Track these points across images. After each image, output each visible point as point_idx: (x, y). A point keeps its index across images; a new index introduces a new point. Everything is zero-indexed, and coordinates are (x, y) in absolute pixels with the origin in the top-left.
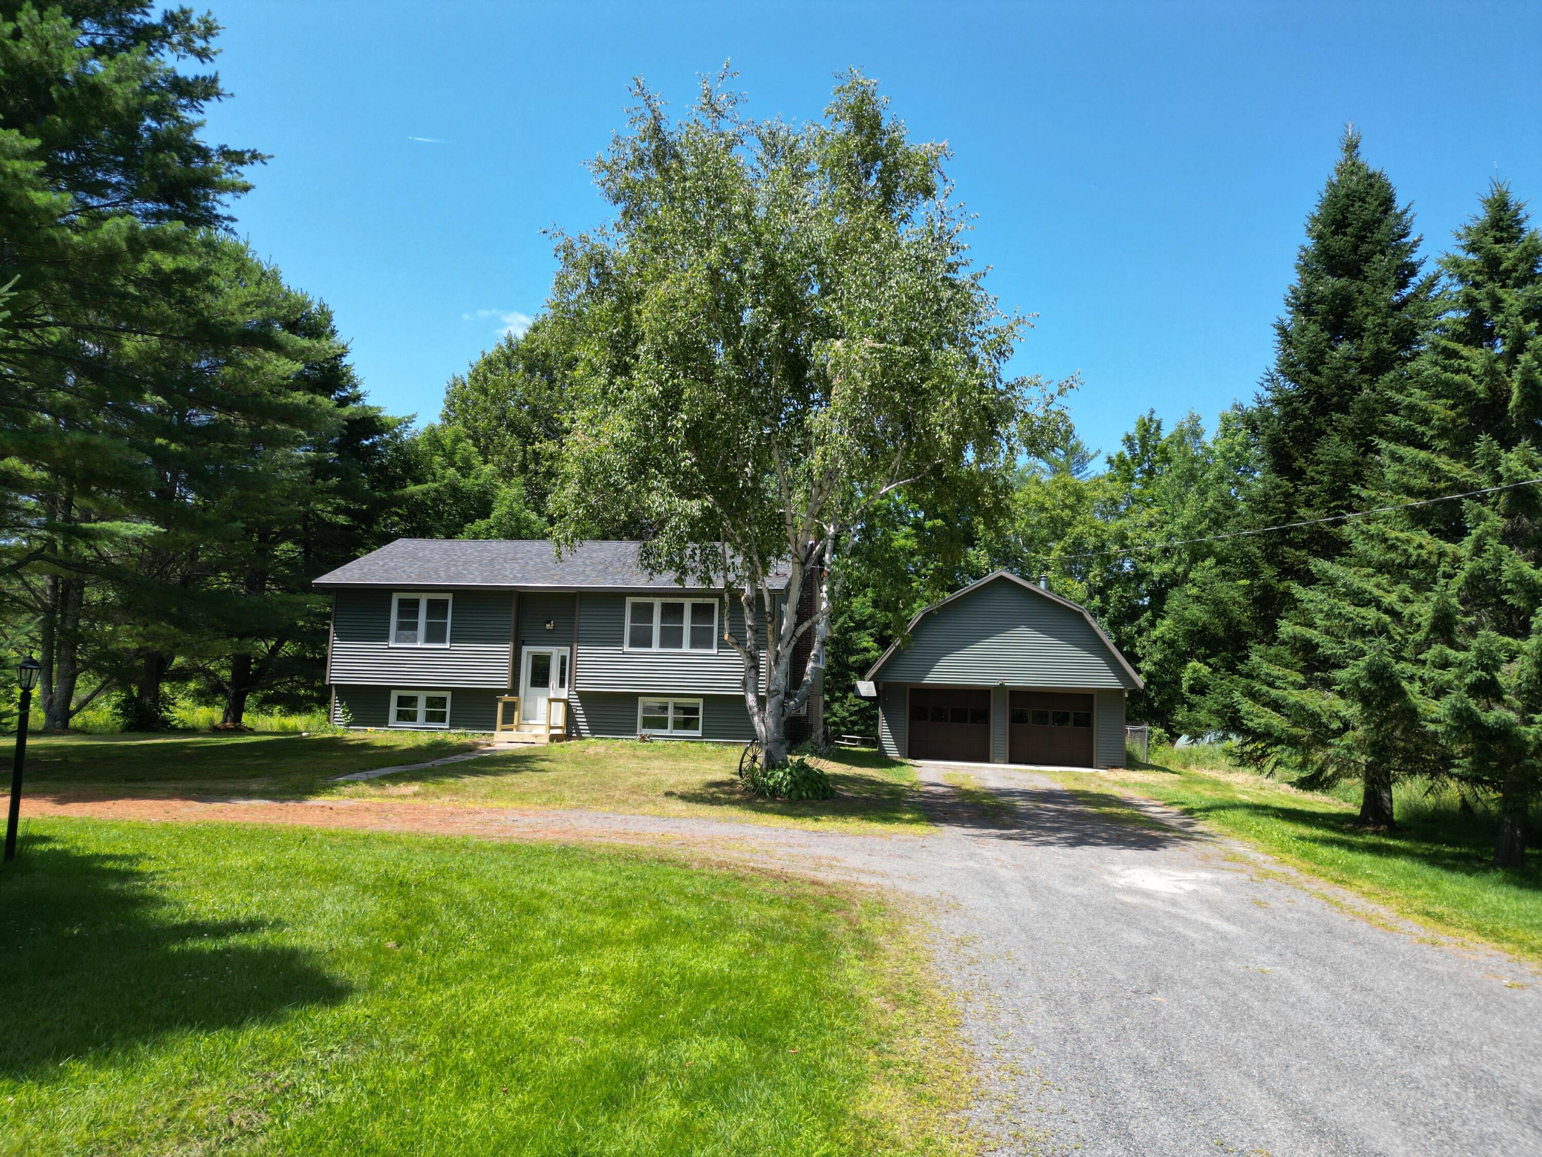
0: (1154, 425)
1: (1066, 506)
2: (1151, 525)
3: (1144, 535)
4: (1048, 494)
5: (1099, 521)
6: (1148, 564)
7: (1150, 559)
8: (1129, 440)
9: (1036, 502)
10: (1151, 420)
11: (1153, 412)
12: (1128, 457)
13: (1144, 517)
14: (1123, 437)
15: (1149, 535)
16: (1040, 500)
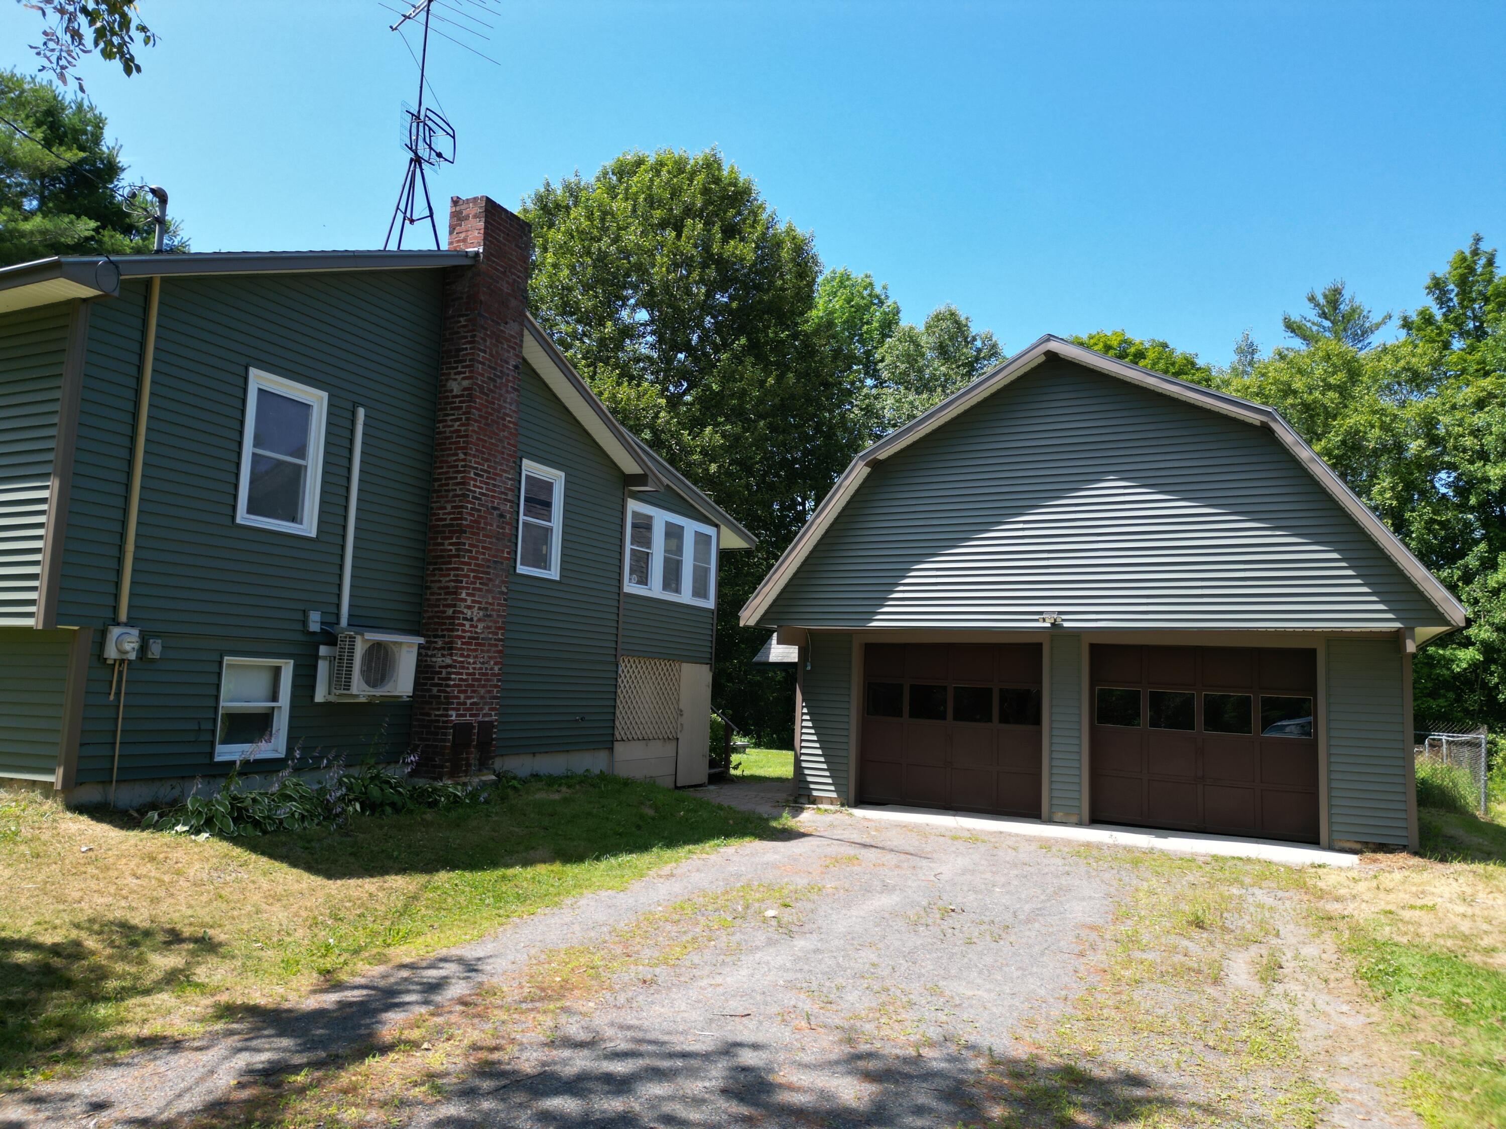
0: (1483, 261)
1: (1329, 387)
2: (1480, 404)
3: (1467, 420)
4: (1300, 371)
5: (1387, 403)
6: (1479, 464)
7: (1483, 455)
8: (1437, 286)
9: (1276, 382)
10: (1475, 253)
11: (1478, 240)
12: (1438, 314)
13: (1468, 394)
14: (1428, 281)
15: (1479, 419)
16: (1285, 378)
